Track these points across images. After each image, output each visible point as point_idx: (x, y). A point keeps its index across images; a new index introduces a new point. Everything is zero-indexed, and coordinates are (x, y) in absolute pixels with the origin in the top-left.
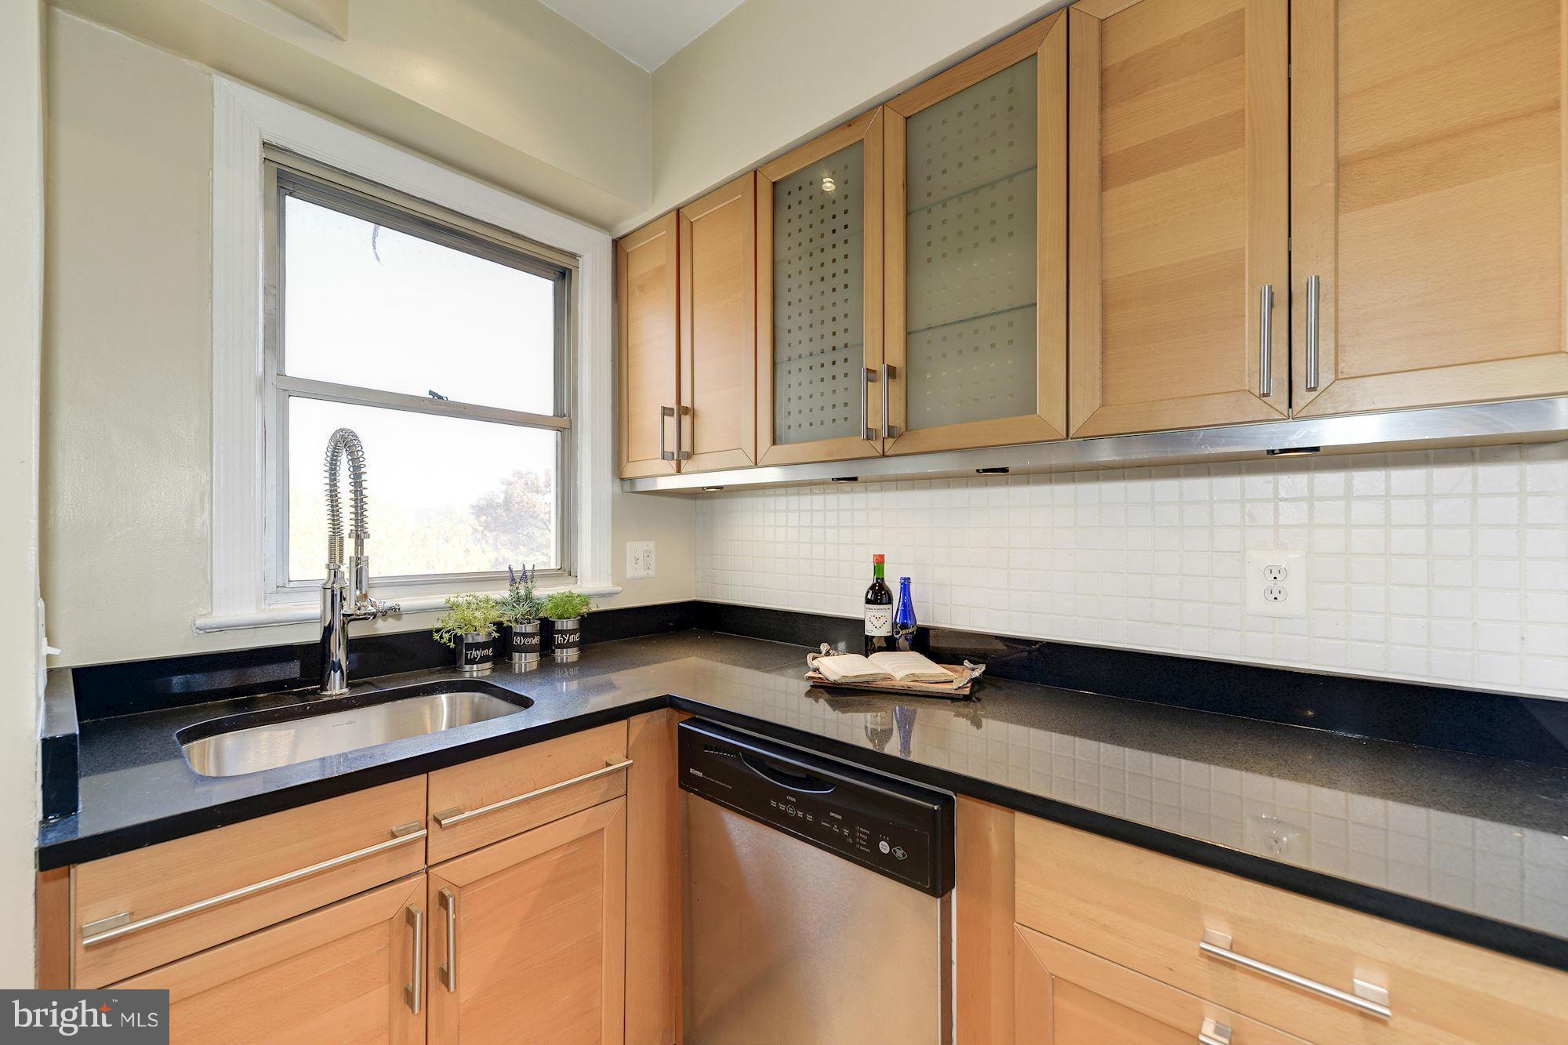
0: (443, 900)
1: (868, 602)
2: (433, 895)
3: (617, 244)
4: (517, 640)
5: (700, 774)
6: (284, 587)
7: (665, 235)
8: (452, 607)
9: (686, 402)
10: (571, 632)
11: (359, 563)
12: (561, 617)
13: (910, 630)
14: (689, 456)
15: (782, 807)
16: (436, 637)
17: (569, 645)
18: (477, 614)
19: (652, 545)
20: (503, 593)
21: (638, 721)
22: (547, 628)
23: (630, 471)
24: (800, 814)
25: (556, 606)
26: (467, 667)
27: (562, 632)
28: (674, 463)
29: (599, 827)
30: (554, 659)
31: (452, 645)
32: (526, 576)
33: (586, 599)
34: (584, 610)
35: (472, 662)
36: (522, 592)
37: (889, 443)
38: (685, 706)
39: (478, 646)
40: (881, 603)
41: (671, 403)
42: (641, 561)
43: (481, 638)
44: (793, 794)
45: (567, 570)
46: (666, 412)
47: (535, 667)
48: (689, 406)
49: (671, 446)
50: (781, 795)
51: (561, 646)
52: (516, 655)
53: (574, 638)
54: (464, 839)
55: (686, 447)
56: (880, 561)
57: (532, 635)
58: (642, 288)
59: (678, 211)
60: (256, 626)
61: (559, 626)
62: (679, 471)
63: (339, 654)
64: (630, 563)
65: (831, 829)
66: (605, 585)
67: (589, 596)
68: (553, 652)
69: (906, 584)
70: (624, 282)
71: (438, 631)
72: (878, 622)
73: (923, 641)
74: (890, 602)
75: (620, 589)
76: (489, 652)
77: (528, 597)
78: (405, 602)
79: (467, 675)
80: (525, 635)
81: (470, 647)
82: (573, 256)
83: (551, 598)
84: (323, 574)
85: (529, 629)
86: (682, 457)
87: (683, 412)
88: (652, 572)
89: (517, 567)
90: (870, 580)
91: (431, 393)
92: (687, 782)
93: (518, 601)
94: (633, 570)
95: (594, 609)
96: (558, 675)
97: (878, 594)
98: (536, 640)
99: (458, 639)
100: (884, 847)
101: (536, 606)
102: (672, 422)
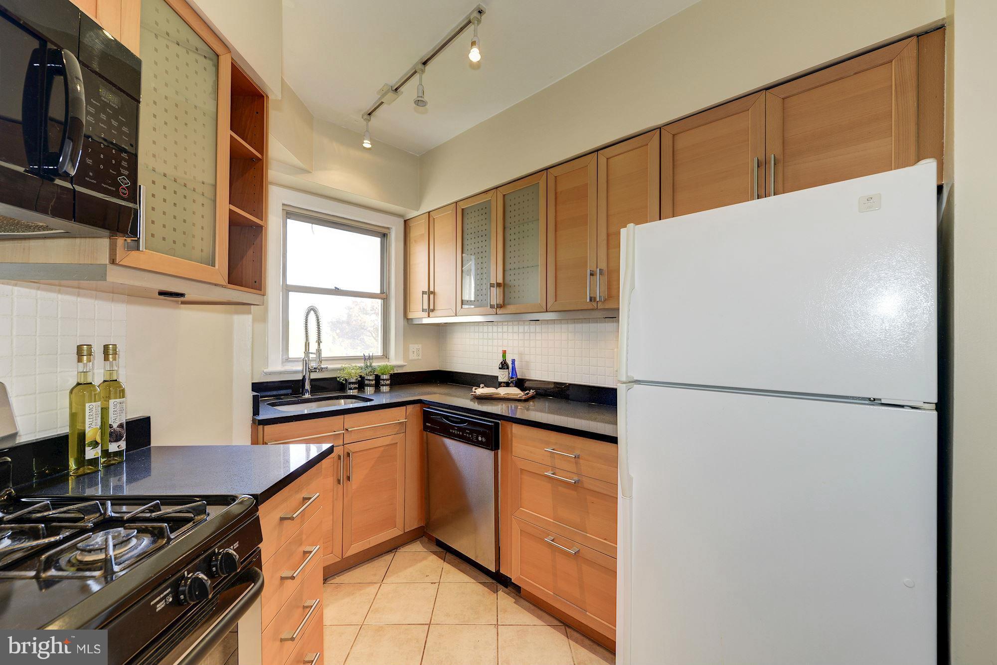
0: (348, 454)
1: (500, 368)
2: (345, 453)
3: (405, 221)
4: (366, 382)
5: (430, 425)
6: (288, 360)
7: (424, 221)
8: (343, 369)
9: (432, 289)
10: (387, 380)
11: (319, 351)
12: (383, 374)
13: (514, 379)
14: (433, 310)
15: (453, 431)
16: (338, 379)
17: (386, 385)
18: (353, 371)
19: (420, 346)
20: (362, 365)
21: (410, 408)
22: (378, 378)
23: (410, 316)
24: (458, 433)
25: (381, 370)
26: (349, 391)
27: (383, 380)
28: (427, 313)
29: (396, 442)
30: (380, 390)
31: (344, 382)
32: (370, 358)
33: (393, 367)
34: (392, 372)
35: (350, 389)
36: (368, 364)
37: (498, 310)
38: (426, 402)
39: (353, 383)
40: (504, 369)
41: (426, 290)
42: (415, 353)
43: (353, 380)
44: (456, 426)
45: (385, 355)
46: (424, 293)
47: (373, 393)
48: (433, 291)
49: (426, 307)
50: (453, 428)
51: (383, 385)
52: (366, 388)
53: (388, 382)
54: (354, 437)
55: (432, 307)
56: (504, 352)
57: (372, 380)
58: (415, 241)
59: (429, 212)
60: (280, 373)
61: (382, 377)
62: (429, 316)
63: (307, 386)
64: (411, 353)
65: (466, 436)
66: (400, 362)
67: (395, 366)
68: (380, 387)
69: (513, 361)
70: (409, 238)
71: (338, 377)
72: (503, 376)
73: (520, 384)
74: (508, 368)
75: (406, 364)
76: (357, 386)
77: (371, 366)
78: (330, 366)
79: (349, 394)
80: (369, 380)
81: (350, 383)
82: (388, 228)
83: (379, 366)
84: (302, 355)
85: (371, 378)
86: (430, 311)
87: (431, 293)
88: (420, 358)
89: (367, 354)
90: (501, 359)
91: (335, 287)
92: (425, 428)
93: (367, 367)
94: (412, 356)
95: (396, 372)
96: (382, 395)
97: (504, 365)
98: (373, 382)
99: (346, 380)
100: (480, 439)
101: (374, 370)
102: (426, 297)
